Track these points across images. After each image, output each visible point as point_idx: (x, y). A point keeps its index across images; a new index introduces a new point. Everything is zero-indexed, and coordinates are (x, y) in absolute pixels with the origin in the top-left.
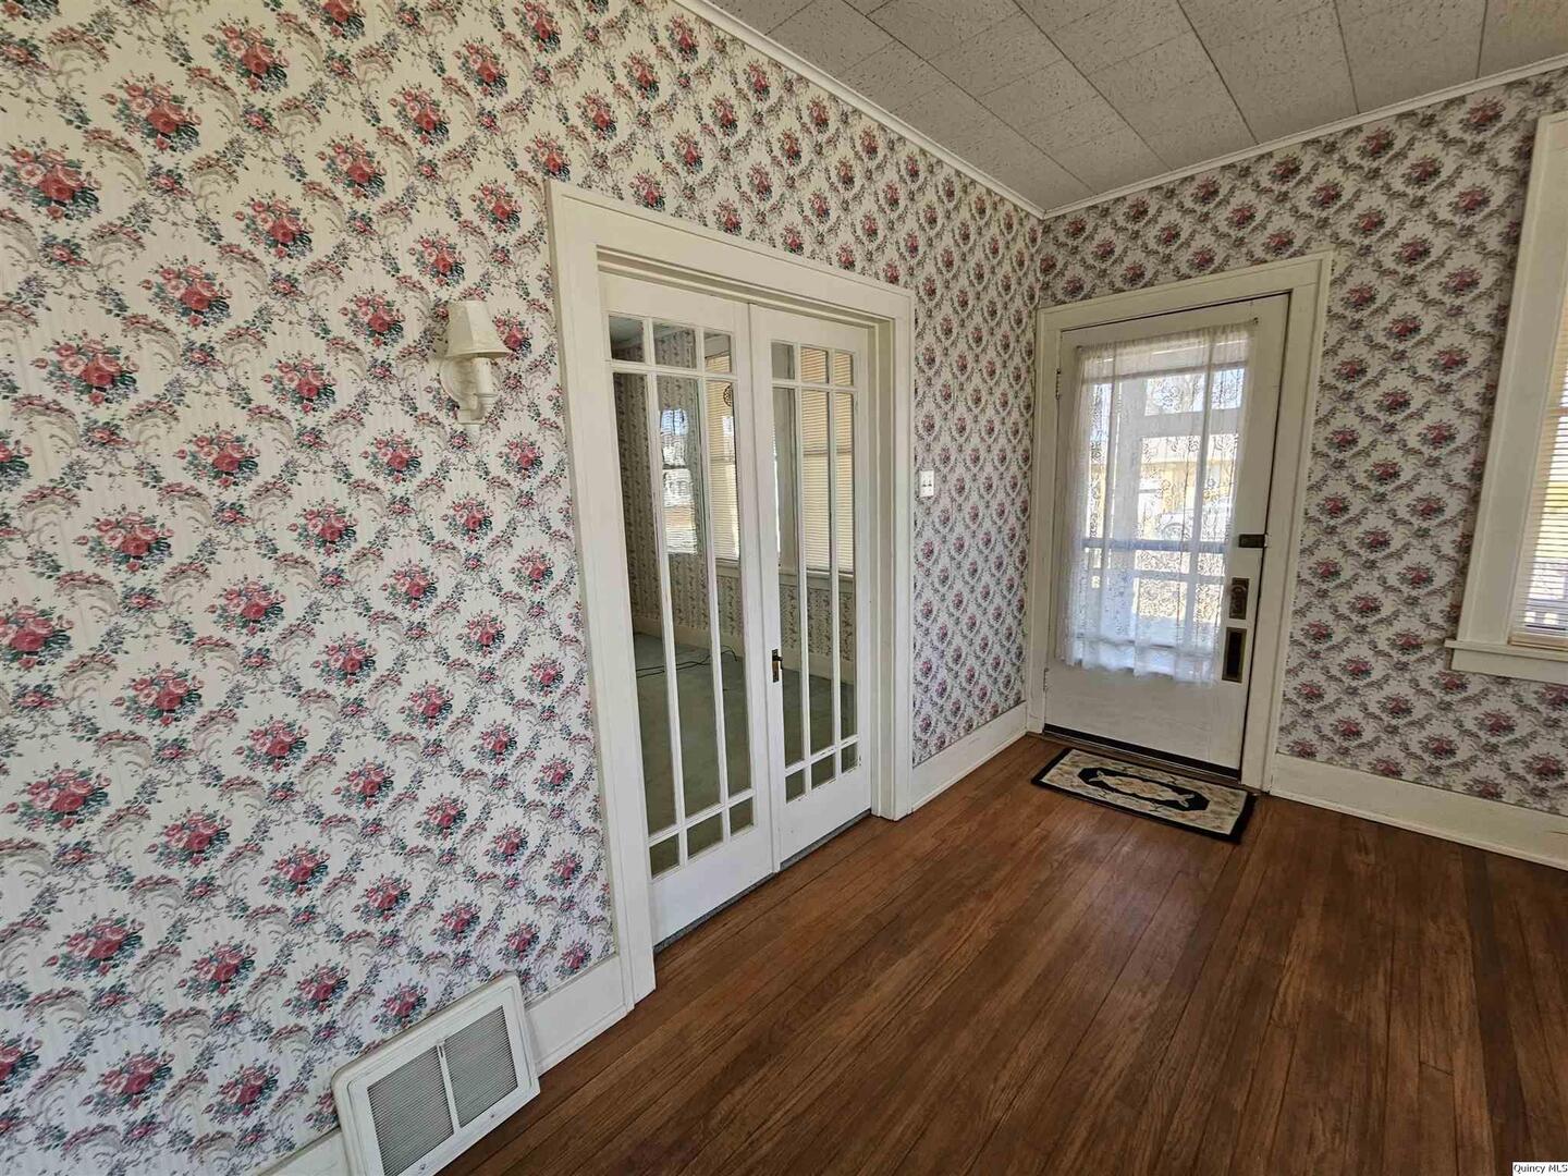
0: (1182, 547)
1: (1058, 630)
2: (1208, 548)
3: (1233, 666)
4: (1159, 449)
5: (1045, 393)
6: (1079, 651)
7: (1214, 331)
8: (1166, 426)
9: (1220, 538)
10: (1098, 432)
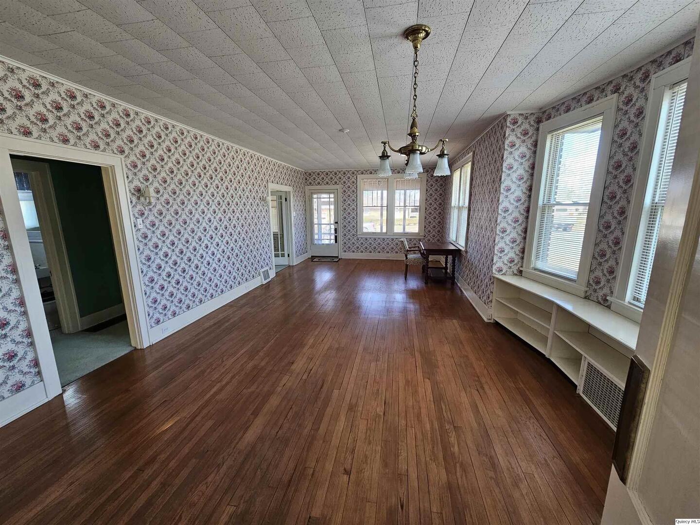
0: (329, 224)
1: (312, 239)
2: (332, 224)
3: (336, 242)
4: (323, 207)
5: (307, 200)
6: (316, 242)
7: (330, 193)
8: (325, 203)
9: (333, 223)
10: (315, 206)
